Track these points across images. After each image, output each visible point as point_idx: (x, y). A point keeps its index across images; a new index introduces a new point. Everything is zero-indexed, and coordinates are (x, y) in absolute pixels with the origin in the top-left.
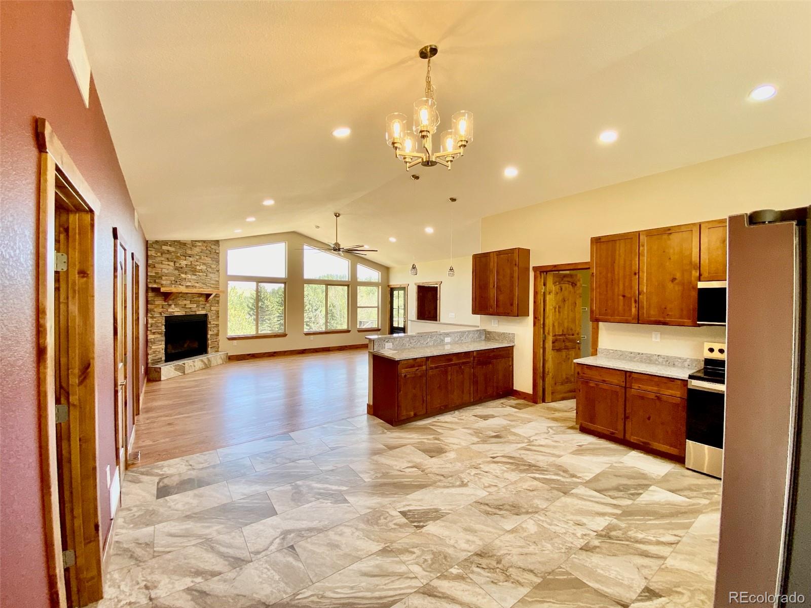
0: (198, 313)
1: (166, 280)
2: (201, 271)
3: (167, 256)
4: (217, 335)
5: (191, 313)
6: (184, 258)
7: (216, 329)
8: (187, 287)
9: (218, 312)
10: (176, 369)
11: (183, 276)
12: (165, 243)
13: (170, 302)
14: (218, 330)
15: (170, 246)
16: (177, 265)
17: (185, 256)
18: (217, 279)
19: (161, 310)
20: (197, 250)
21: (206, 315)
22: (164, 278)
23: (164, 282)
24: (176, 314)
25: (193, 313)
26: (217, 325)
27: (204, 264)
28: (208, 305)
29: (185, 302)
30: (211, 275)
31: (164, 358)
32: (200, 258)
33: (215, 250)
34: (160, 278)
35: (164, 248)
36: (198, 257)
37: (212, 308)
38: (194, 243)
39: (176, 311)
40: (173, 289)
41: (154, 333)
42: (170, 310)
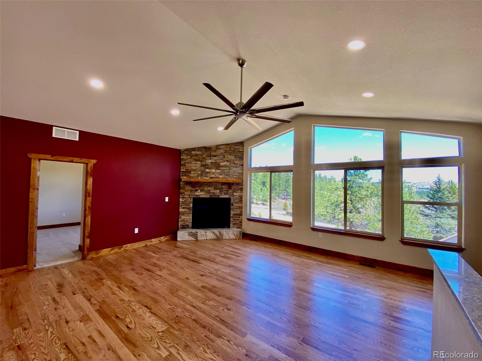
0: (221, 197)
1: (194, 173)
2: (225, 166)
3: (195, 158)
4: (241, 214)
5: (215, 197)
6: (209, 158)
7: (240, 210)
8: (211, 178)
9: (241, 197)
10: (189, 235)
11: (207, 170)
12: (194, 149)
13: (197, 188)
14: (242, 211)
15: (198, 151)
16: (203, 163)
17: (210, 156)
18: (240, 172)
19: (189, 193)
20: (222, 151)
21: (229, 199)
22: (192, 172)
23: (192, 175)
24: (201, 196)
25: (218, 197)
26: (241, 208)
27: (227, 161)
28: (230, 191)
29: (209, 188)
30: (234, 169)
31: (190, 225)
32: (224, 157)
33: (239, 149)
34: (190, 172)
35: (193, 153)
36: (222, 157)
37: (235, 194)
38: (218, 147)
39: (201, 194)
40: (200, 179)
41: (184, 208)
42: (197, 194)
